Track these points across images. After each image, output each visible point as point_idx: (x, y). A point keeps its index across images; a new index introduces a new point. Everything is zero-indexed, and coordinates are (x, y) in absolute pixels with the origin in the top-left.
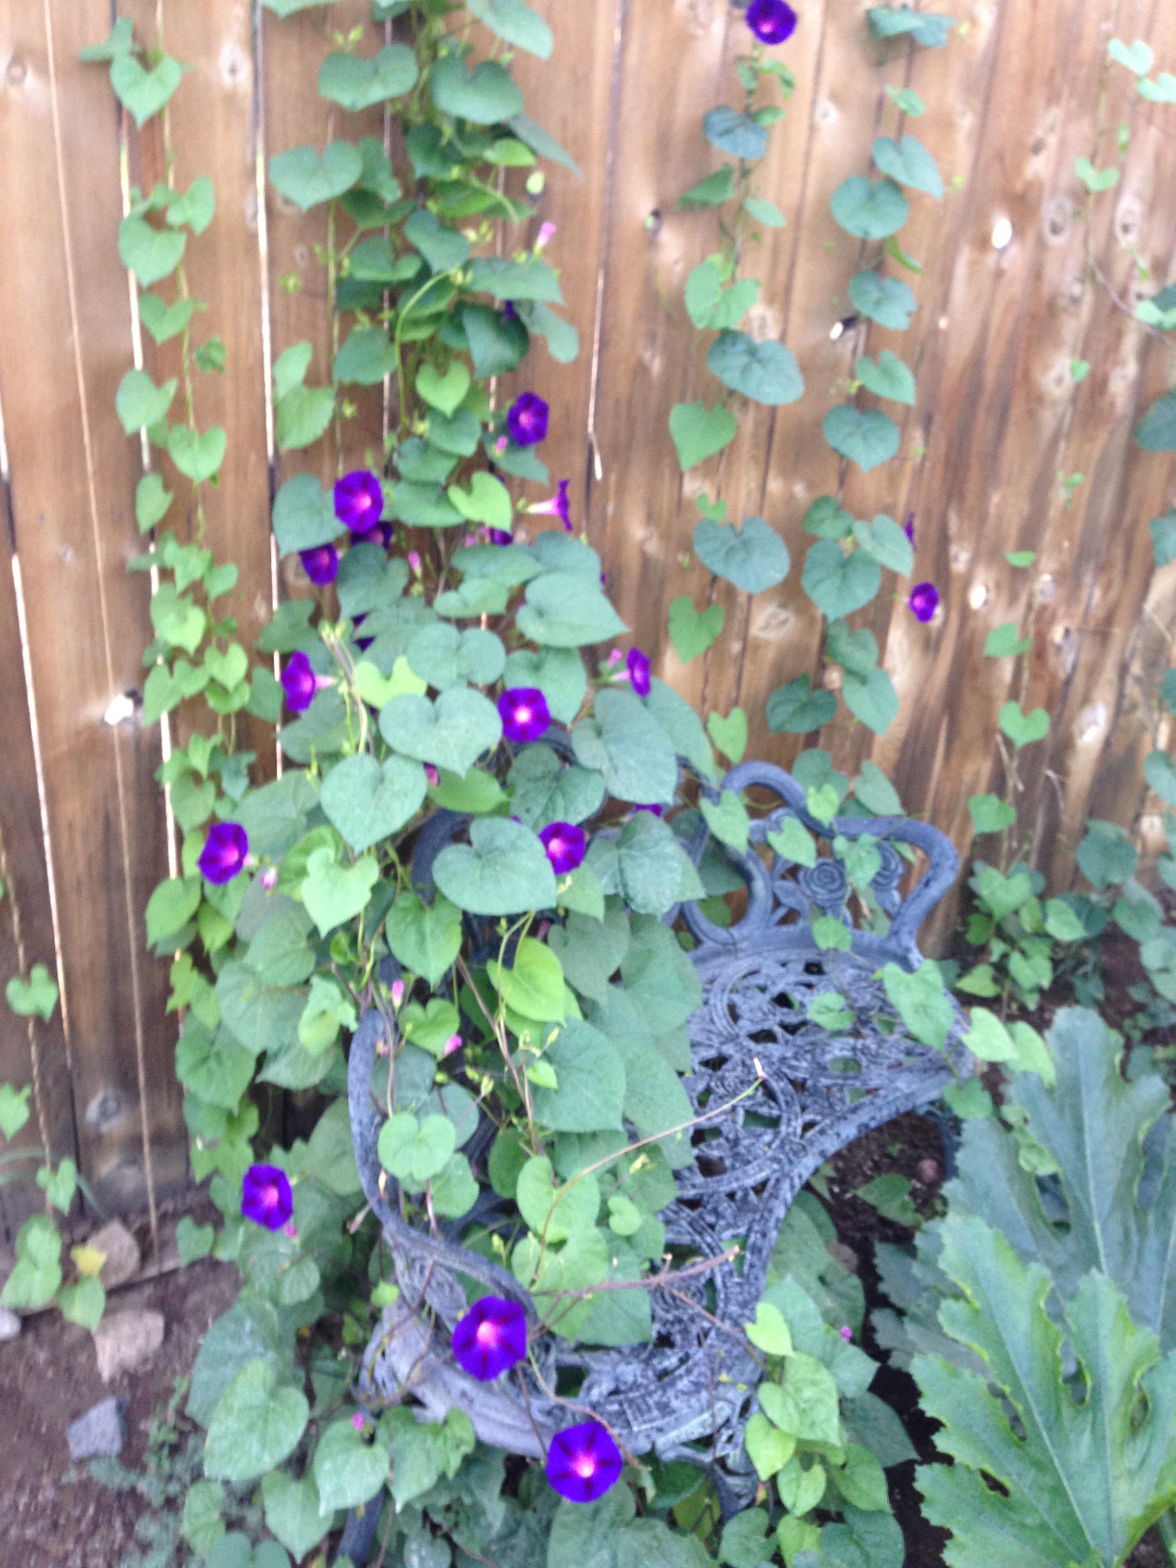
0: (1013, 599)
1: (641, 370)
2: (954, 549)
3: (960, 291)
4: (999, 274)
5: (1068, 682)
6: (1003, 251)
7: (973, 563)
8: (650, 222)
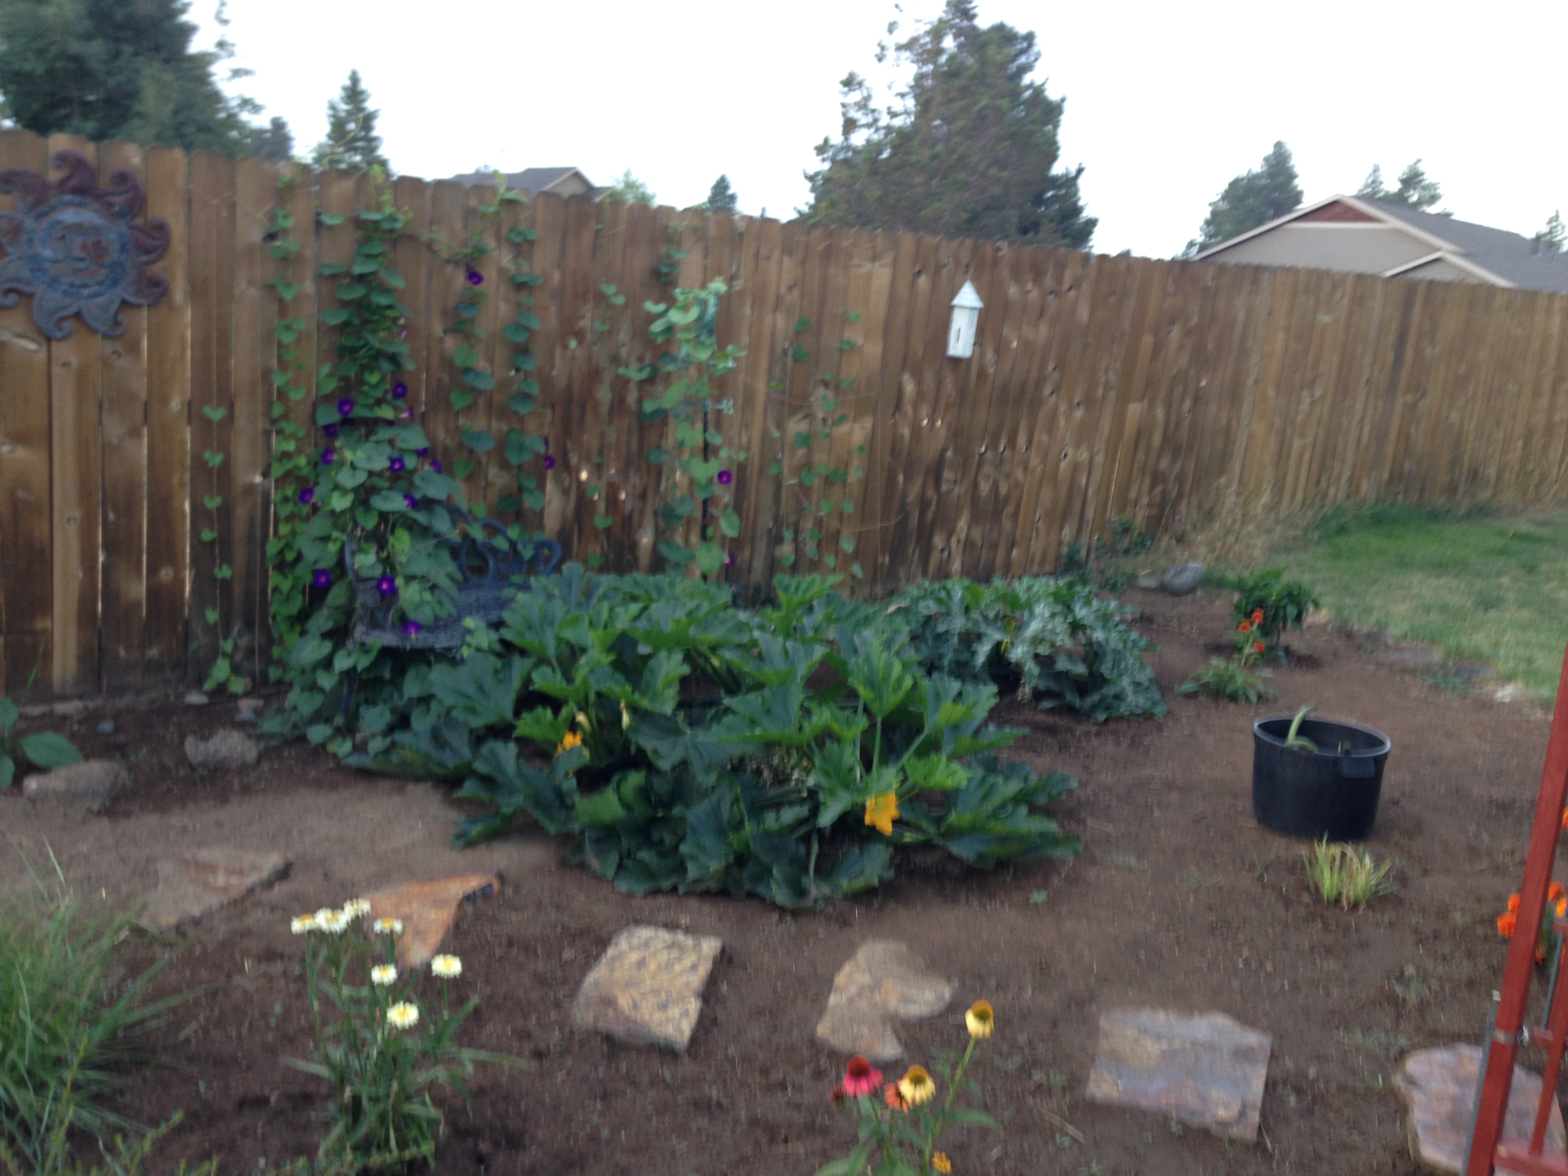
0: (600, 477)
1: (440, 381)
2: (570, 455)
3: (558, 361)
4: (573, 358)
5: (630, 517)
6: (574, 350)
7: (580, 461)
8: (442, 335)
